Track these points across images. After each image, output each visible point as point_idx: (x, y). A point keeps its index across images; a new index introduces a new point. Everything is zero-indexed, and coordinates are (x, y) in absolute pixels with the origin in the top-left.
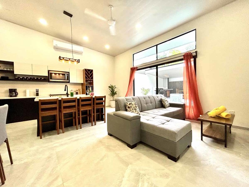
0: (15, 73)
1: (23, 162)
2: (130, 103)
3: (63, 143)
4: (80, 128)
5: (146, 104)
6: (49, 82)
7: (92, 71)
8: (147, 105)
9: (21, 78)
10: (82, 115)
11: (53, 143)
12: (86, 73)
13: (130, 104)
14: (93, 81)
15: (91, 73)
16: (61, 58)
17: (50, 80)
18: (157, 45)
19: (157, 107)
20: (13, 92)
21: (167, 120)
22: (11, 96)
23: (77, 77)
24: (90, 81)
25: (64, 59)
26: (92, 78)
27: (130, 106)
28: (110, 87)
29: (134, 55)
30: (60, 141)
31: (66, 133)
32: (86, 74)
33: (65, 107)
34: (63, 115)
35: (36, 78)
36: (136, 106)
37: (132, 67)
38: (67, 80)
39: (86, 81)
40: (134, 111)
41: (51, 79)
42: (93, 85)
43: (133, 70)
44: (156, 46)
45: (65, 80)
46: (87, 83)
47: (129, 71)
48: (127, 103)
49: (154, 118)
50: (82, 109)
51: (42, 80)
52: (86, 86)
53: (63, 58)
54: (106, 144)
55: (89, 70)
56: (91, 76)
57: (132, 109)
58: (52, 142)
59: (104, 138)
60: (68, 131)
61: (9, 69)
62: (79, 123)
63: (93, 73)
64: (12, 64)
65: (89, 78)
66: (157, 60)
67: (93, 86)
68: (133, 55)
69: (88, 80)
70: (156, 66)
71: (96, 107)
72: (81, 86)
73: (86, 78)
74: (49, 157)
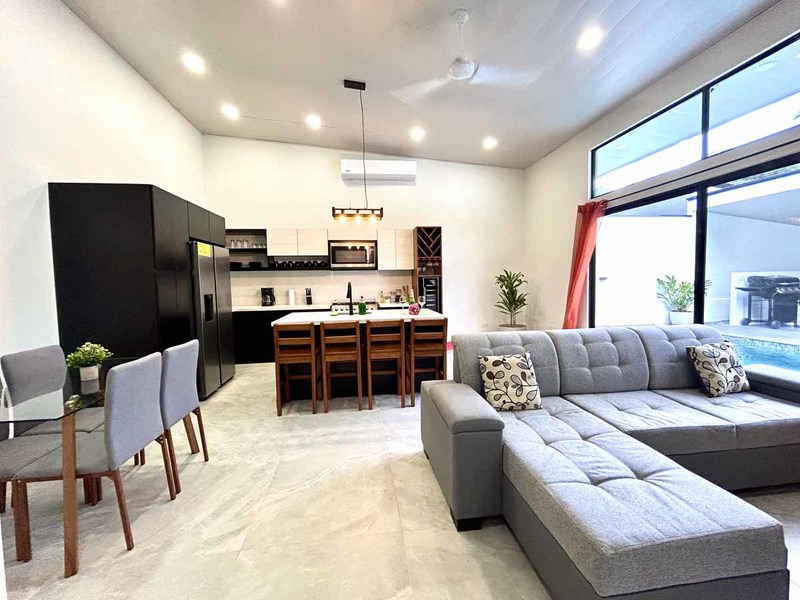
0: (269, 254)
1: (221, 463)
2: (500, 358)
3: (307, 441)
4: (367, 406)
5: (591, 366)
6: (331, 269)
7: (438, 230)
8: (595, 369)
9: (280, 262)
10: (372, 370)
11: (289, 435)
12: (419, 238)
13: (496, 364)
14: (440, 262)
15: (434, 237)
16: (337, 212)
17: (333, 266)
18: (706, 91)
19: (657, 385)
20: (267, 294)
21: (638, 467)
22: (264, 304)
23: (397, 255)
24: (433, 262)
25: (346, 212)
26: (439, 253)
27: (495, 370)
28: (501, 279)
29: (598, 152)
30: (304, 433)
31: (332, 415)
32: (419, 242)
33: (331, 346)
34: (324, 364)
35: (305, 262)
36: (523, 375)
37: (589, 200)
38: (371, 262)
39: (421, 263)
40: (512, 391)
41: (334, 262)
42: (441, 273)
43: (589, 213)
44: (701, 94)
45: (366, 263)
46: (424, 269)
47: (572, 218)
48: (486, 360)
49: (585, 438)
50: (375, 355)
51: (318, 265)
52: (420, 279)
53: (343, 210)
54: (397, 483)
55: (429, 230)
56: (433, 249)
57: (502, 381)
58: (290, 430)
59: (404, 459)
60: (340, 408)
61: (261, 246)
62: (365, 394)
63: (440, 239)
64: (262, 233)
65: (429, 254)
66: (705, 157)
67: (440, 278)
68: (593, 152)
69: (427, 261)
70: (701, 189)
71: (415, 351)
72: (410, 278)
73: (420, 254)
74: (263, 470)
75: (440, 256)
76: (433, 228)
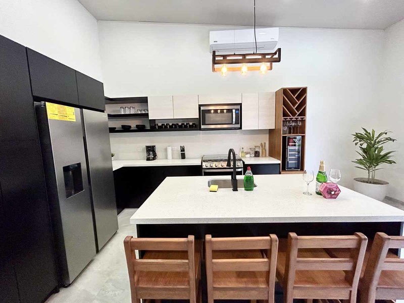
6: (200, 129)
7: (304, 91)
12: (284, 99)
22: (148, 159)
23: (259, 115)
24: (296, 121)
25: (229, 58)
26: (303, 113)
28: (359, 137)
32: (285, 103)
38: (237, 123)
39: (285, 123)
41: (204, 124)
45: (232, 124)
51: (190, 126)
52: (284, 138)
53: (224, 56)
55: (294, 91)
56: (298, 109)
65: (294, 114)
69: (290, 121)
72: (267, 136)
73: (285, 114)
75: (305, 116)
76: (299, 89)
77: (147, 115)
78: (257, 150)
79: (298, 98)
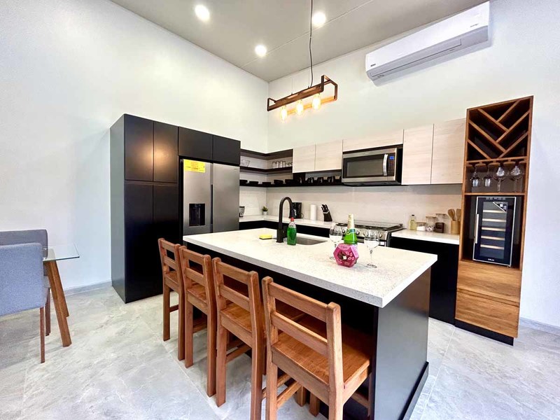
0: (294, 171)
12: (471, 129)
15: (510, 120)
17: (344, 180)
26: (523, 149)
38: (389, 174)
42: (526, 188)
45: (383, 176)
52: (470, 199)
55: (496, 110)
61: (288, 164)
73: (471, 154)
75: (525, 155)
76: (509, 104)
77: (291, 168)
78: (441, 220)
79: (507, 123)
